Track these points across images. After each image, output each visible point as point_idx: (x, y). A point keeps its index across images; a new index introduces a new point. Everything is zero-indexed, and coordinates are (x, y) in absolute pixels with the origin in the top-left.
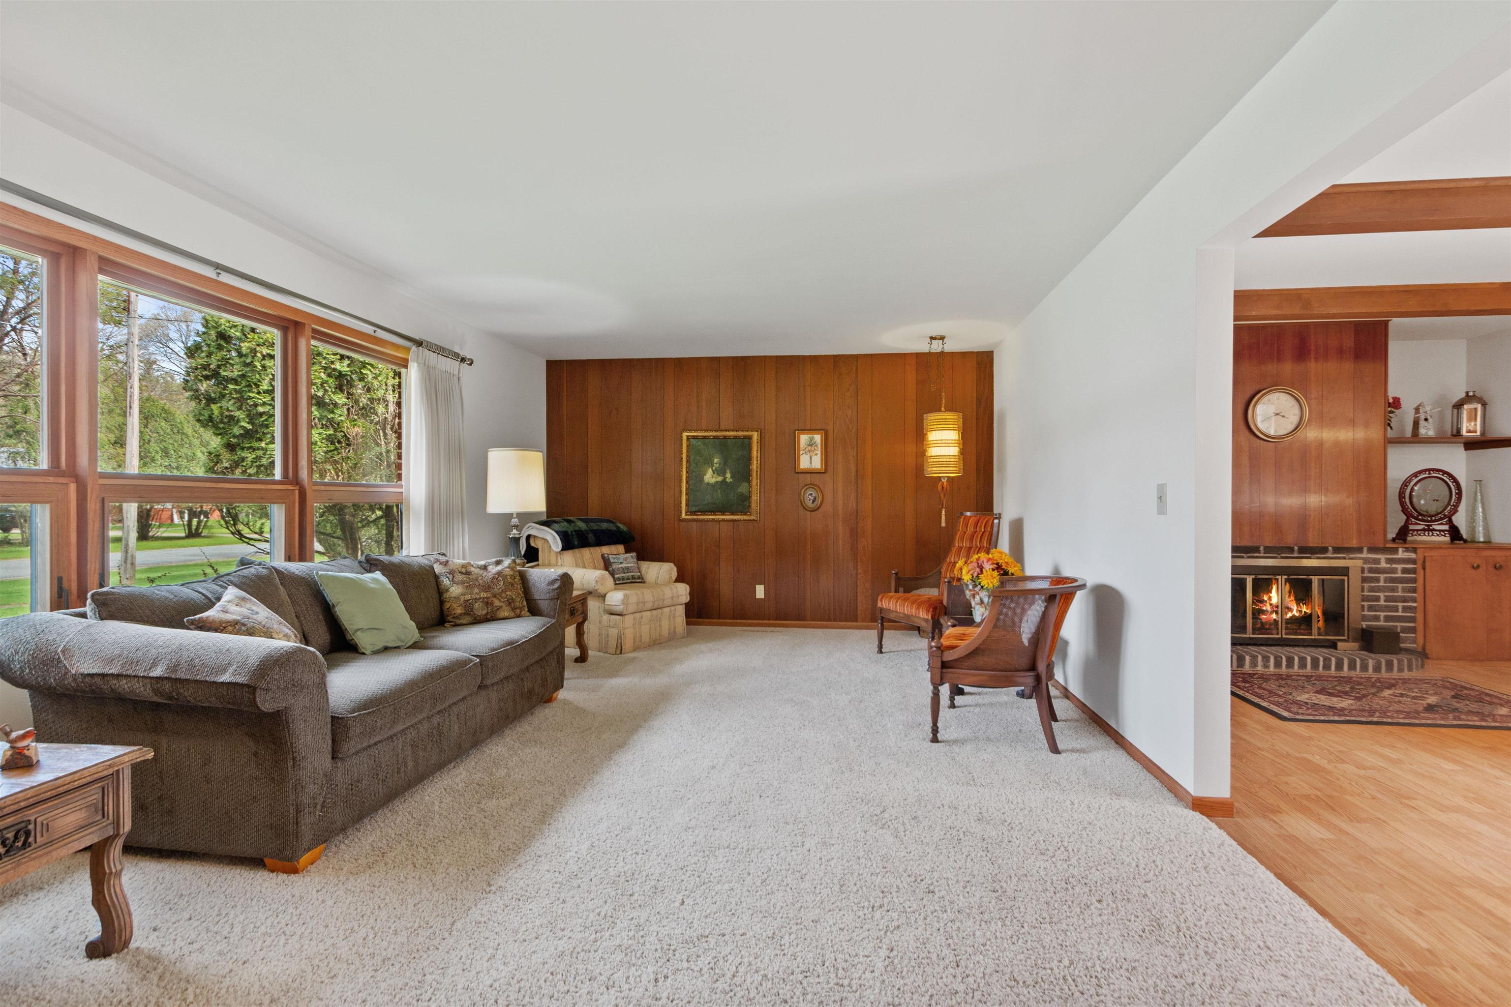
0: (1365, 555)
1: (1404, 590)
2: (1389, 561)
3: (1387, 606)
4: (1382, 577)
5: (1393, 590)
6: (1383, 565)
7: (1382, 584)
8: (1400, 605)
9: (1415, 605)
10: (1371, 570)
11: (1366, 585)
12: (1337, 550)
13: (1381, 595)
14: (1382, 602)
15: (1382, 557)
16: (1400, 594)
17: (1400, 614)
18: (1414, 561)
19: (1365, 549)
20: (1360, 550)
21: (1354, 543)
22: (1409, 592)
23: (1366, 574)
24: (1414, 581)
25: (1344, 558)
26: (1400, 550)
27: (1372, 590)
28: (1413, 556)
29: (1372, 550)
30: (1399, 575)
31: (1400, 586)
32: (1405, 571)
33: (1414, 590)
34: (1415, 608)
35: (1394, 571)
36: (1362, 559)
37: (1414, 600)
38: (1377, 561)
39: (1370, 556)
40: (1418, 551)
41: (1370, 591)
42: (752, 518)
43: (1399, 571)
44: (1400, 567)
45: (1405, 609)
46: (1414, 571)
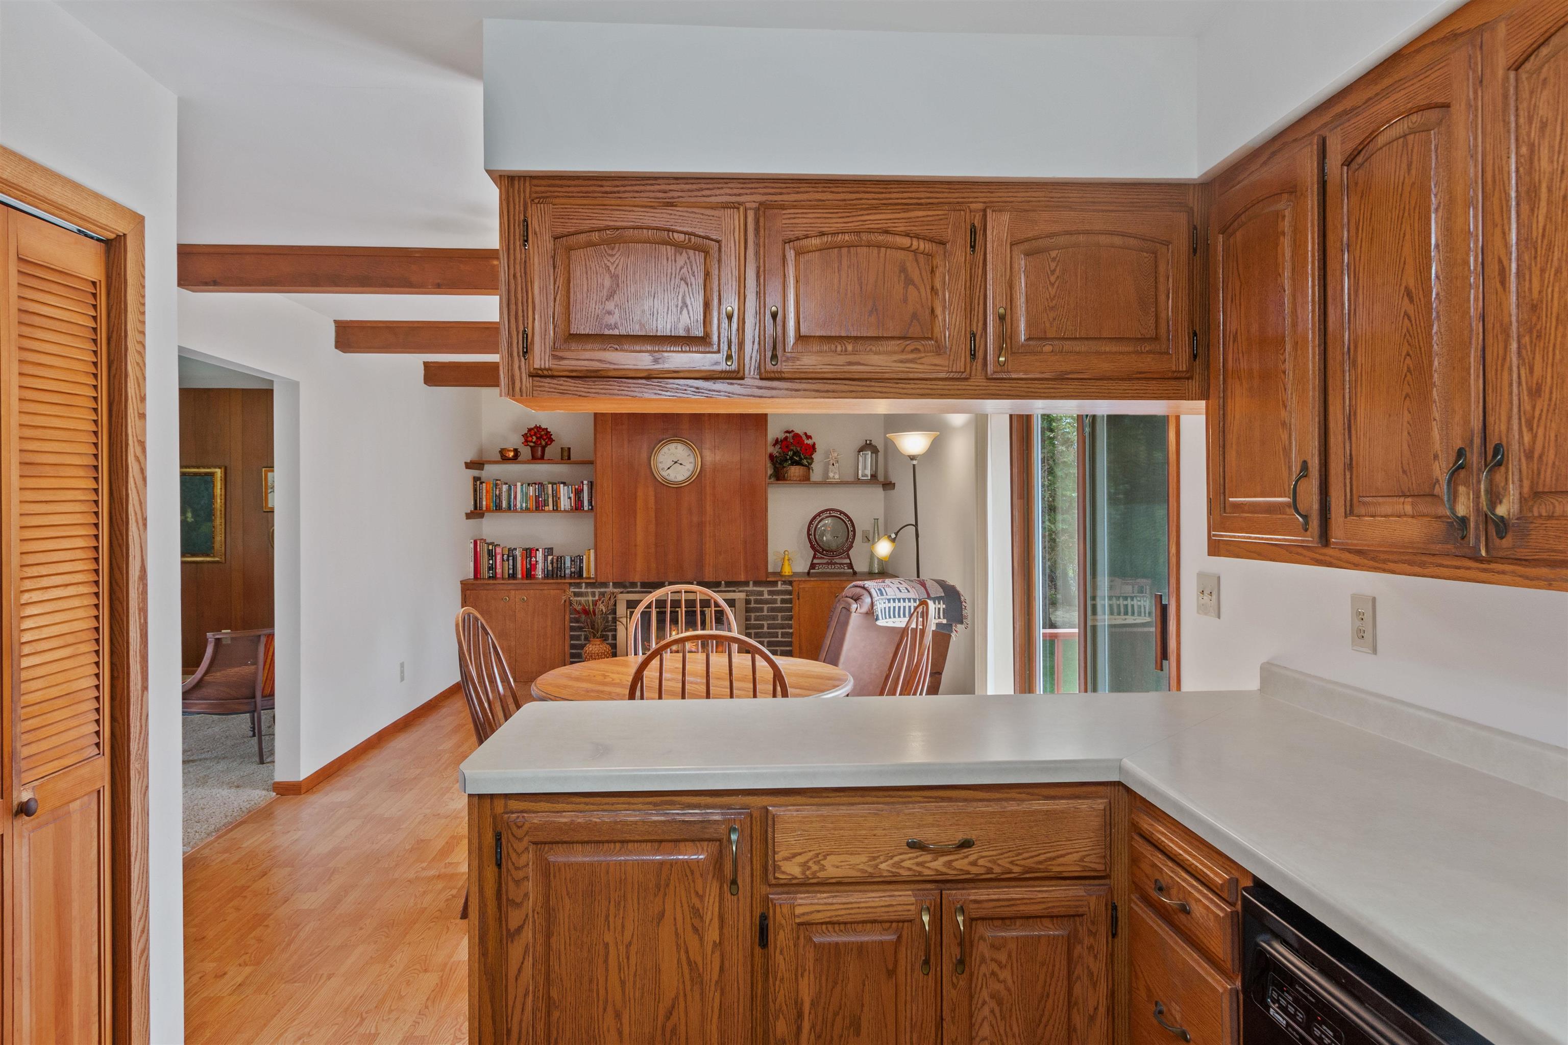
0: (751, 588)
1: (783, 618)
2: (770, 593)
3: (769, 633)
4: (766, 607)
5: (774, 618)
6: (766, 596)
7: (765, 613)
8: (780, 631)
9: (791, 631)
10: (756, 602)
11: (753, 615)
12: (728, 584)
13: (765, 623)
14: (765, 630)
15: (765, 590)
16: (779, 622)
17: (780, 639)
18: (790, 593)
19: (751, 583)
20: (746, 584)
21: (742, 578)
22: (786, 620)
23: (753, 605)
24: (790, 610)
25: (734, 591)
26: (779, 583)
27: (757, 619)
28: (790, 588)
29: (757, 583)
30: (779, 605)
31: (780, 614)
32: (783, 601)
33: (791, 618)
34: (792, 634)
35: (775, 601)
36: (747, 591)
37: (790, 627)
38: (761, 593)
39: (755, 588)
40: (794, 584)
41: (755, 620)
42: (217, 559)
43: (779, 601)
44: (779, 598)
45: (783, 635)
46: (790, 601)
